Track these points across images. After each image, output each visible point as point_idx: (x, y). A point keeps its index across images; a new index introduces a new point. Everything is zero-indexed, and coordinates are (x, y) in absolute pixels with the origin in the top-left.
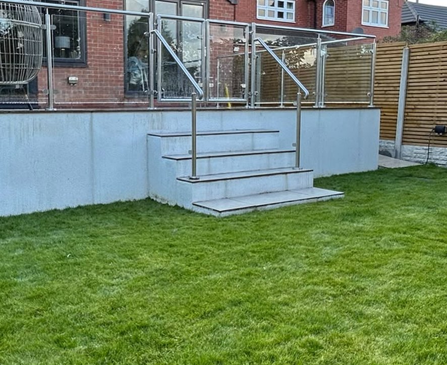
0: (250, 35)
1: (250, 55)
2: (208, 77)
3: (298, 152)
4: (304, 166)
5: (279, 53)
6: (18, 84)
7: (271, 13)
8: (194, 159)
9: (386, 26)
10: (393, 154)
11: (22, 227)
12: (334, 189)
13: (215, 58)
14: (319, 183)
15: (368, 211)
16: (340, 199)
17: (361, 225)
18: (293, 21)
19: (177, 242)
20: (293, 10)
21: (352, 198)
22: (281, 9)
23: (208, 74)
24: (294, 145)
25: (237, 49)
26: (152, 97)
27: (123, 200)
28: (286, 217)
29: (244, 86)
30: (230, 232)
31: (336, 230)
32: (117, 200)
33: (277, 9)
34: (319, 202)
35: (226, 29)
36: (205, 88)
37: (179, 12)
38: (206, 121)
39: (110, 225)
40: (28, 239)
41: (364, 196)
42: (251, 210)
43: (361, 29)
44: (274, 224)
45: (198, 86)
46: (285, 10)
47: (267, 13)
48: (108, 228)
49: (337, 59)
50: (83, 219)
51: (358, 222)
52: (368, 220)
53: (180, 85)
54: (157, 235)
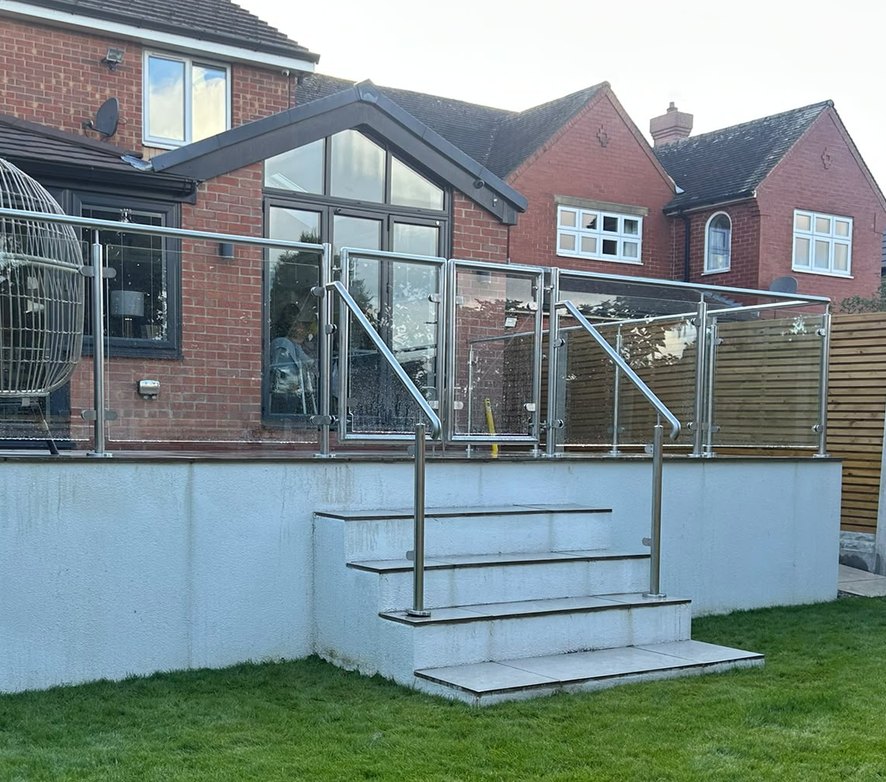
0: (547, 295)
1: (546, 337)
2: (452, 386)
3: (654, 557)
4: (669, 590)
5: (609, 333)
6: (27, 395)
7: (588, 244)
8: (418, 570)
9: (846, 274)
10: (871, 563)
11: (25, 722)
12: (739, 645)
13: (465, 343)
14: (705, 628)
15: (821, 700)
16: (754, 670)
17: (806, 734)
18: (637, 260)
19: (381, 765)
20: (636, 238)
21: (782, 668)
22: (610, 236)
23: (452, 380)
24: (645, 542)
25: (511, 322)
26: (326, 429)
27: (257, 660)
28: (633, 711)
29: (531, 407)
30: (502, 744)
31: (751, 745)
32: (243, 660)
33: (601, 235)
34: (705, 675)
35: (490, 279)
36: (444, 412)
37: (386, 241)
38: (447, 485)
39: (228, 720)
40: (38, 752)
41: (810, 662)
42: (548, 691)
43: (791, 281)
44: (605, 726)
45: (429, 407)
46: (619, 236)
47: (578, 243)
48: (221, 729)
49: (741, 347)
50: (166, 705)
51: (802, 727)
52: (823, 722)
53: (389, 406)
54: (335, 747)
